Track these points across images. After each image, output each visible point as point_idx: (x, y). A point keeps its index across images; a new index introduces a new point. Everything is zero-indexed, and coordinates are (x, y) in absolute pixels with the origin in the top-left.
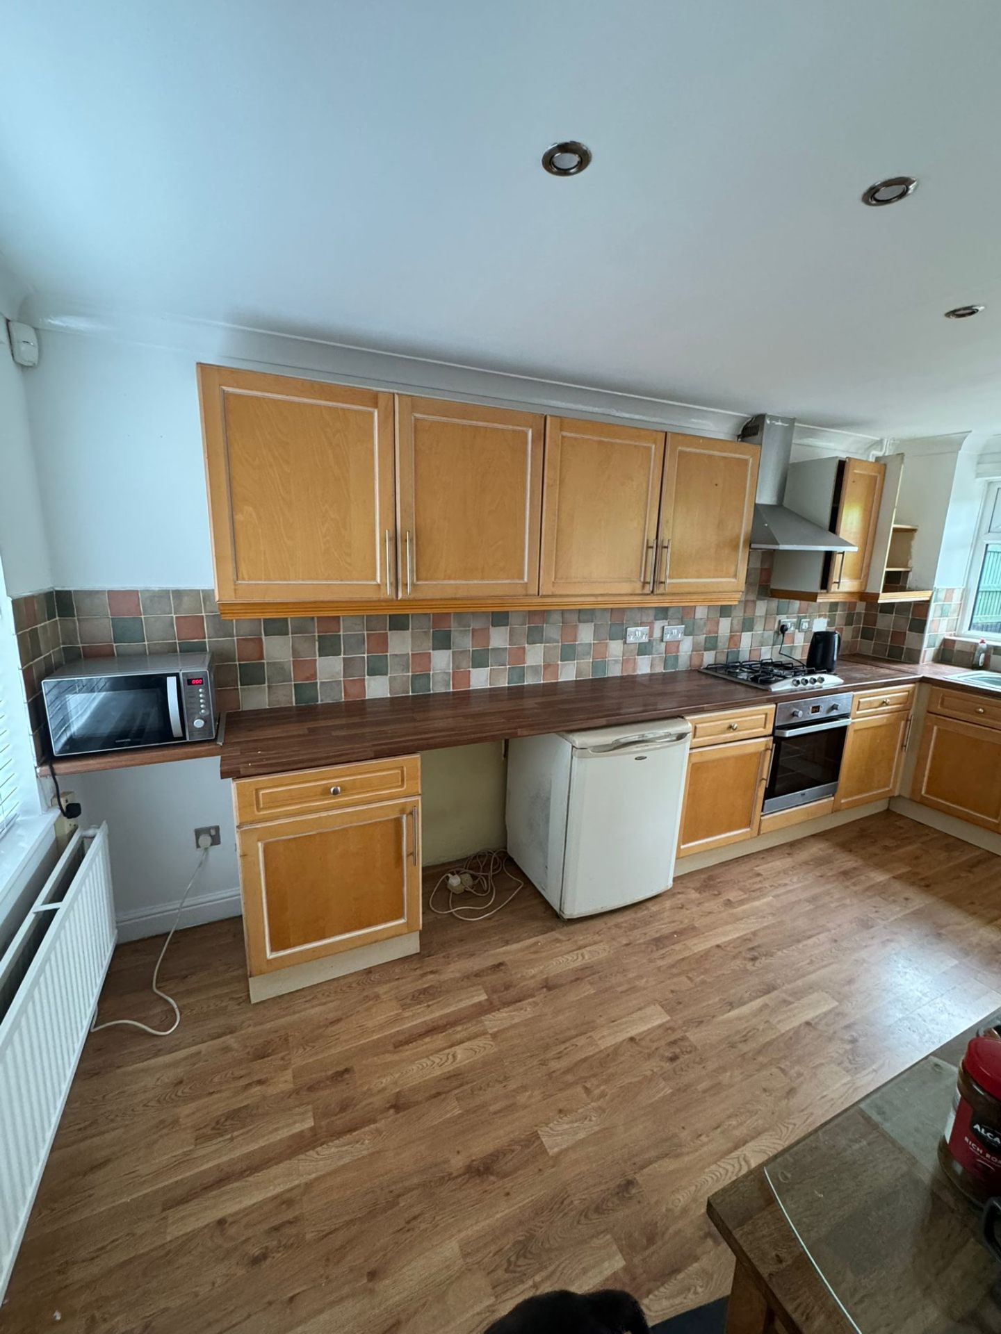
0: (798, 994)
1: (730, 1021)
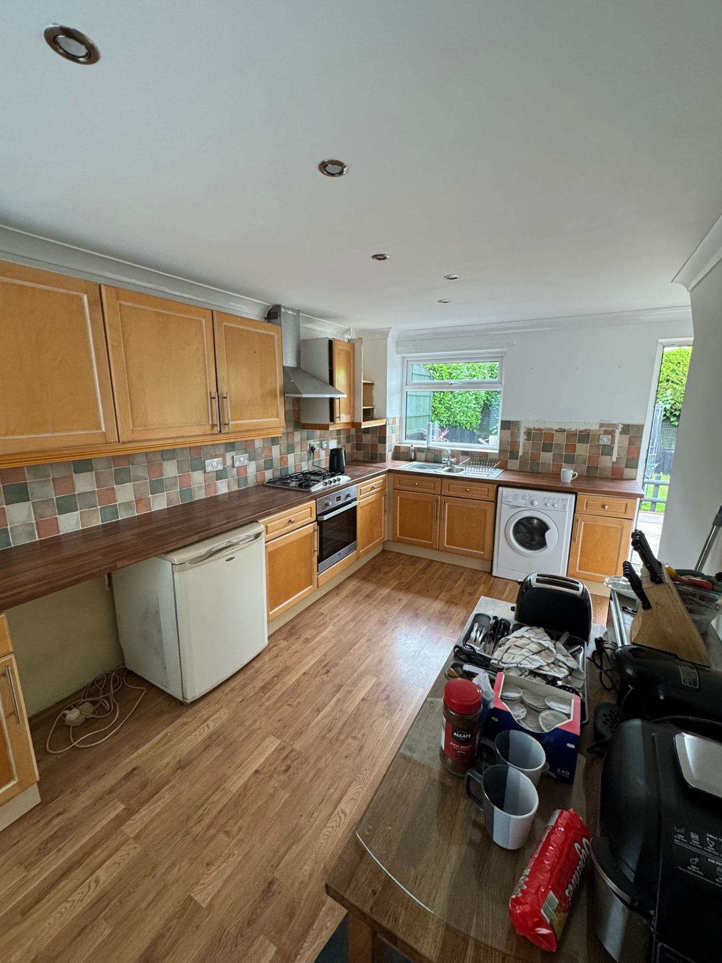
0: (355, 684)
1: (319, 722)
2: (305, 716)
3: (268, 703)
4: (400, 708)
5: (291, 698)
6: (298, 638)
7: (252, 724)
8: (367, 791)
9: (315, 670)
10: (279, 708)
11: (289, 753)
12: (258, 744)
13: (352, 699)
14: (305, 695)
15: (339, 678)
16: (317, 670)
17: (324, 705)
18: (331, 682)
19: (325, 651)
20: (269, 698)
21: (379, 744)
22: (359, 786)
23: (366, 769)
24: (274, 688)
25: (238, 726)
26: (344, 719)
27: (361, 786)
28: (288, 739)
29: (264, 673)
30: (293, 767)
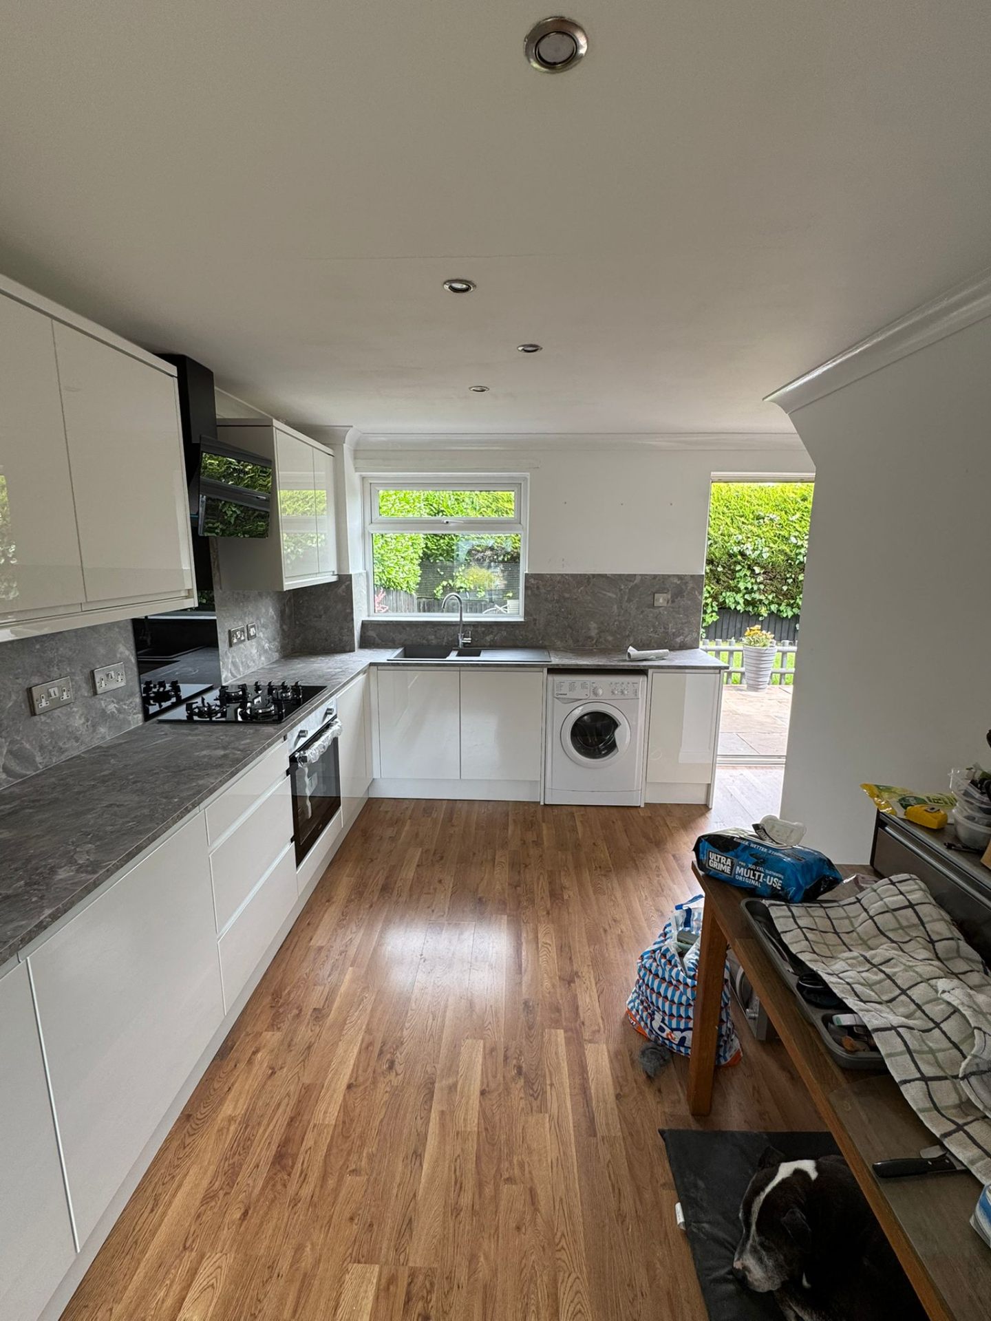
2: (398, 1179)
3: (306, 1191)
4: (548, 1082)
5: (349, 1154)
6: (298, 1016)
7: (295, 1261)
8: (589, 1279)
9: (365, 1071)
10: (336, 1191)
11: (409, 1284)
12: (332, 1304)
13: (464, 1101)
14: (374, 1133)
15: (419, 1067)
16: (370, 1070)
17: (422, 1138)
18: (409, 1083)
19: (365, 1019)
20: (304, 1177)
21: (555, 1169)
22: (571, 1279)
23: (563, 1235)
24: (303, 1149)
25: (264, 1283)
26: (472, 1146)
27: (573, 1276)
28: (392, 1254)
29: (265, 1122)
30: (433, 1313)
